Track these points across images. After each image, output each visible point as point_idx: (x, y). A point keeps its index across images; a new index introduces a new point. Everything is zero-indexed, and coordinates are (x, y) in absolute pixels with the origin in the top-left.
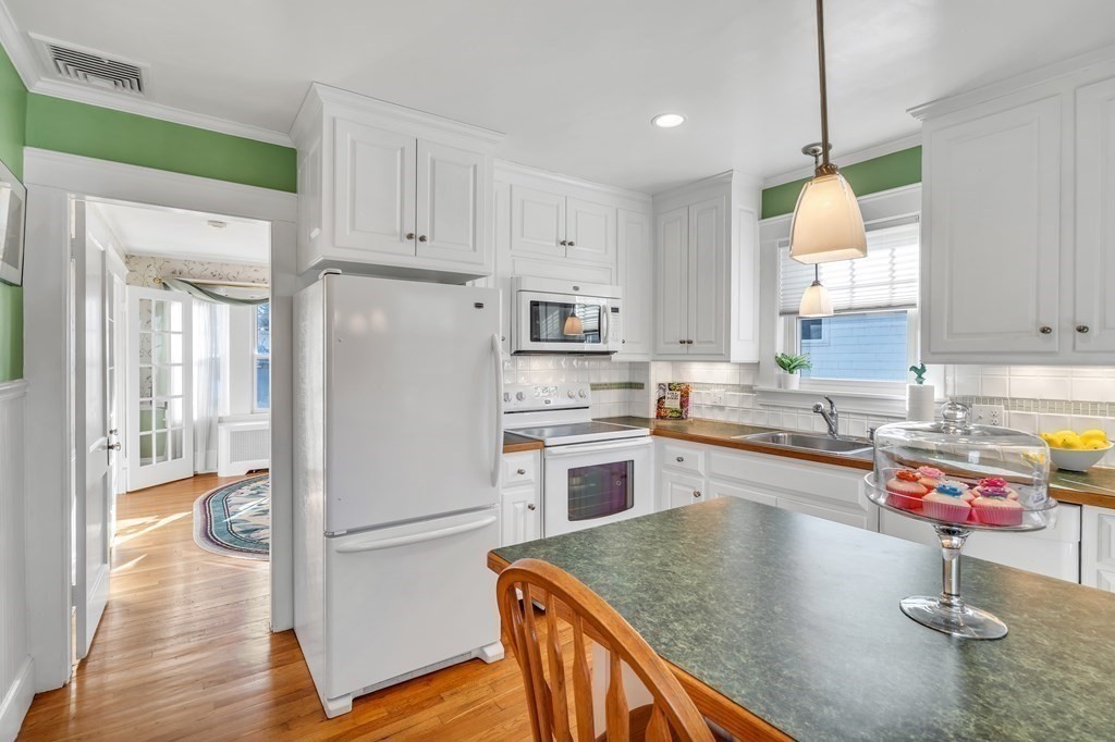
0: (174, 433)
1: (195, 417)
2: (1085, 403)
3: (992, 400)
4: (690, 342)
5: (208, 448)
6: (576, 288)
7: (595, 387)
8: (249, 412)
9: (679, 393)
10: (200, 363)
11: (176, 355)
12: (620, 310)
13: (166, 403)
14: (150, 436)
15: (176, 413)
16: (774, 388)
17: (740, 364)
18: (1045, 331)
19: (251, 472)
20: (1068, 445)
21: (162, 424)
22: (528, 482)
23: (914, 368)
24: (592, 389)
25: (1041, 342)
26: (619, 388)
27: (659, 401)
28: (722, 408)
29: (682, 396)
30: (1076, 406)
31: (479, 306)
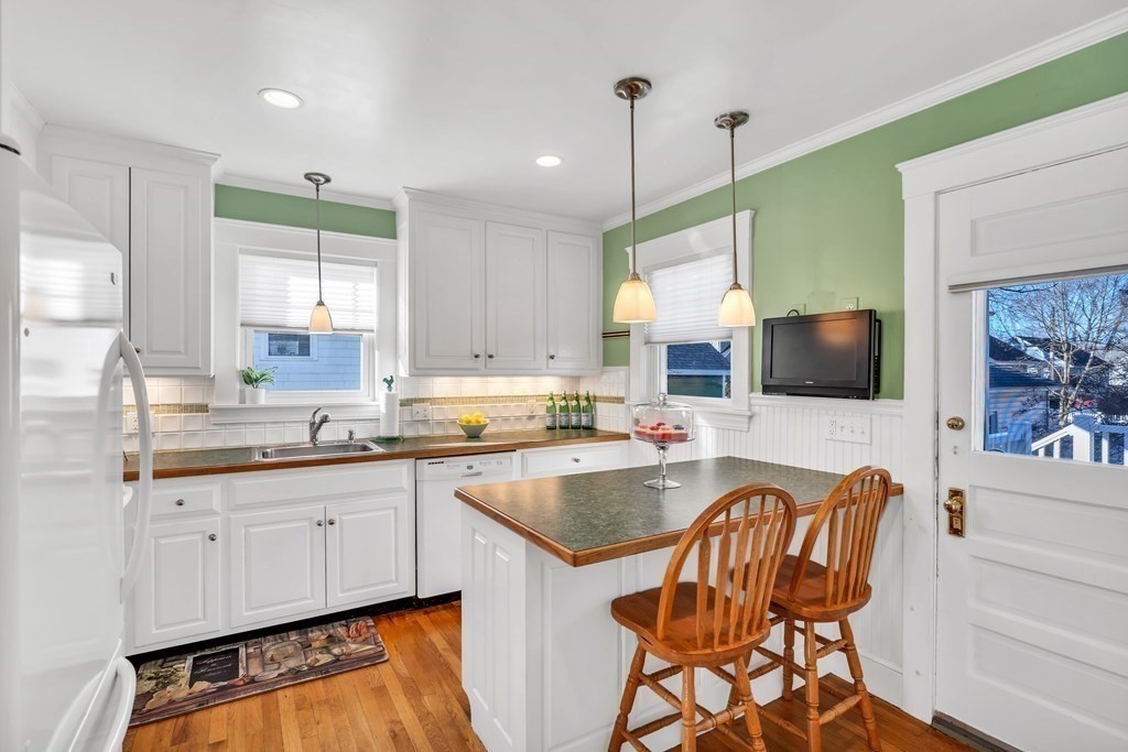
2: (466, 398)
3: (422, 400)
16: (235, 403)
18: (477, 356)
20: (469, 422)
23: (385, 380)
25: (472, 363)
30: (462, 400)
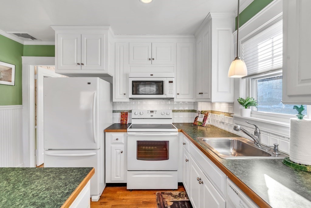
4: (202, 93)
6: (152, 75)
7: (173, 111)
9: (204, 115)
12: (174, 82)
16: (239, 115)
17: (229, 103)
22: (121, 143)
24: (173, 112)
26: (188, 112)
27: (196, 118)
28: (223, 123)
29: (205, 117)
31: (89, 83)
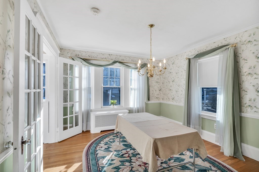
0: (76, 116)
1: (83, 110)
5: (87, 121)
8: (101, 107)
10: (85, 89)
11: (77, 86)
13: (73, 104)
14: (67, 118)
15: (77, 108)
19: (102, 131)
21: (72, 113)
